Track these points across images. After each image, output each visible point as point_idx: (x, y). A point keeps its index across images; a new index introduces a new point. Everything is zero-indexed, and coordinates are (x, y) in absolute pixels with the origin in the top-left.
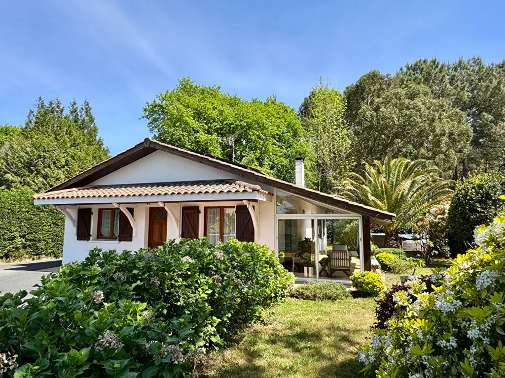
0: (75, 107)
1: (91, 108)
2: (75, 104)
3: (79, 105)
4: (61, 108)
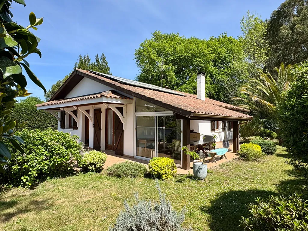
0: (98, 58)
1: (105, 57)
2: (98, 56)
3: (100, 57)
4: (89, 59)
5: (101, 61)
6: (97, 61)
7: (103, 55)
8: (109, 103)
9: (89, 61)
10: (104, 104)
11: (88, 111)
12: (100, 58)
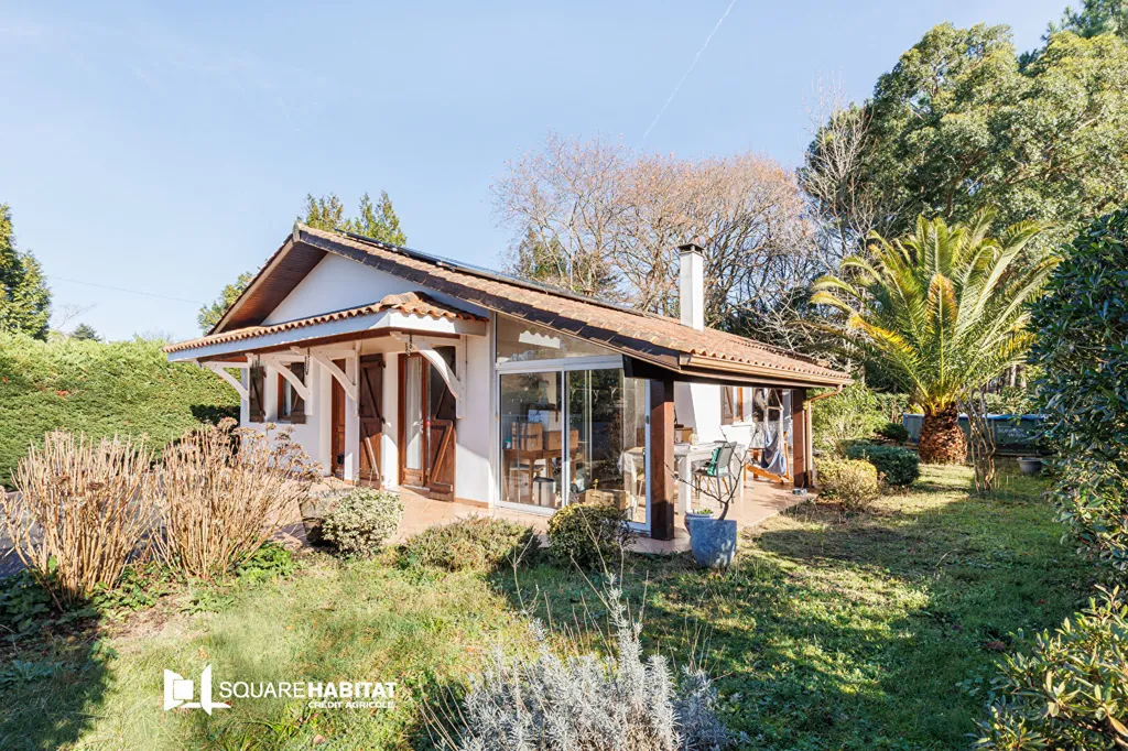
0: (369, 203)
1: (392, 203)
2: (367, 199)
4: (339, 207)
5: (377, 214)
6: (367, 213)
7: (385, 196)
8: (411, 332)
9: (339, 212)
10: (393, 334)
11: (340, 364)
12: (375, 206)
